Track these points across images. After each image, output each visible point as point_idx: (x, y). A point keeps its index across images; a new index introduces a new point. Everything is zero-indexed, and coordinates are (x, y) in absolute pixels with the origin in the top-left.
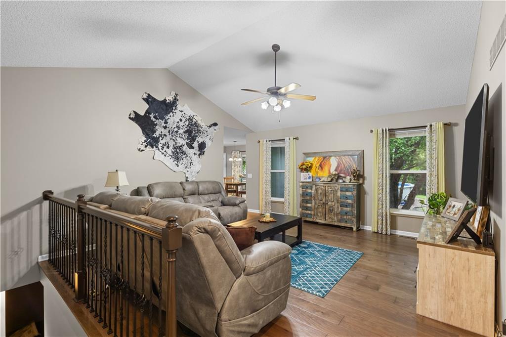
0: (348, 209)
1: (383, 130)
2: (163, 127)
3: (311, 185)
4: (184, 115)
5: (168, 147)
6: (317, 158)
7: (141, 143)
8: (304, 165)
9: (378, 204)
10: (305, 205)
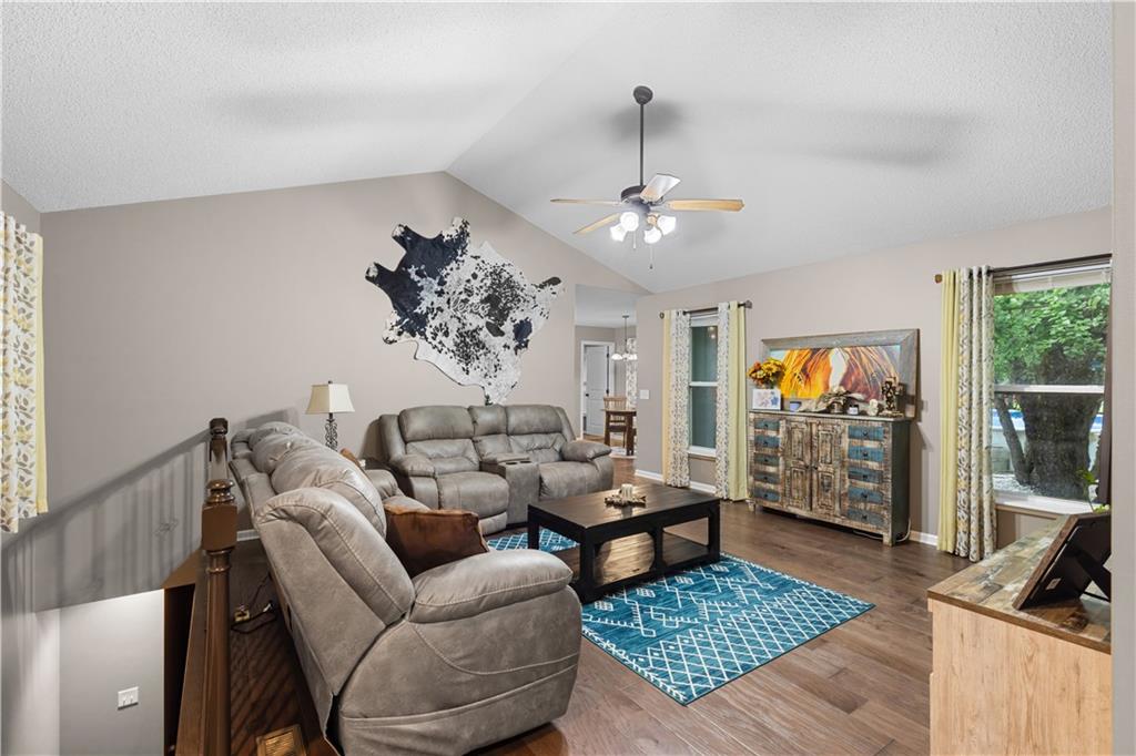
0: (870, 485)
1: (971, 275)
2: (436, 292)
3: (777, 418)
4: (481, 265)
5: (446, 334)
6: (796, 352)
7: (390, 327)
8: (760, 369)
9: (958, 476)
10: (762, 468)
